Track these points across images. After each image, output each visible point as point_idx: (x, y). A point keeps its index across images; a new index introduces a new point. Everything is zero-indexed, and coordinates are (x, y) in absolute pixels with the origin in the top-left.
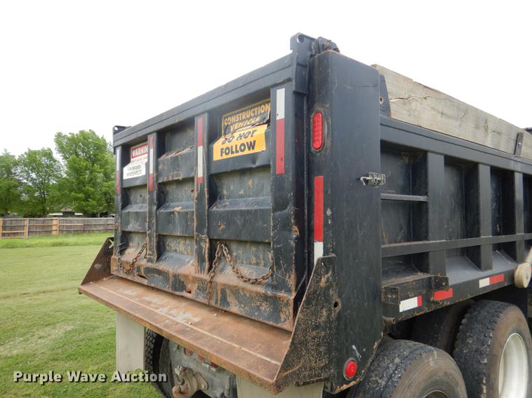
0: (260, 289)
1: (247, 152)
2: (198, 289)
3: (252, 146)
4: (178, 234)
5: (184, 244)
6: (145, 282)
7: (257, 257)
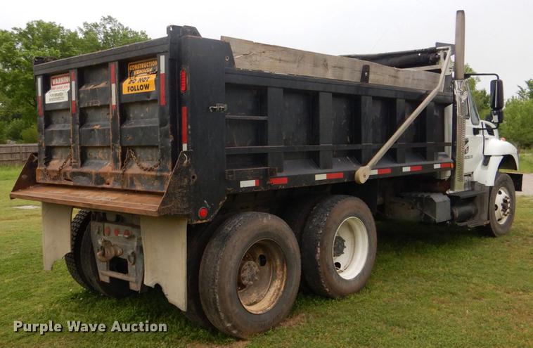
0: (153, 173)
1: (144, 90)
2: (115, 181)
3: (147, 87)
4: (98, 145)
5: (102, 153)
6: (72, 183)
7: (152, 155)
